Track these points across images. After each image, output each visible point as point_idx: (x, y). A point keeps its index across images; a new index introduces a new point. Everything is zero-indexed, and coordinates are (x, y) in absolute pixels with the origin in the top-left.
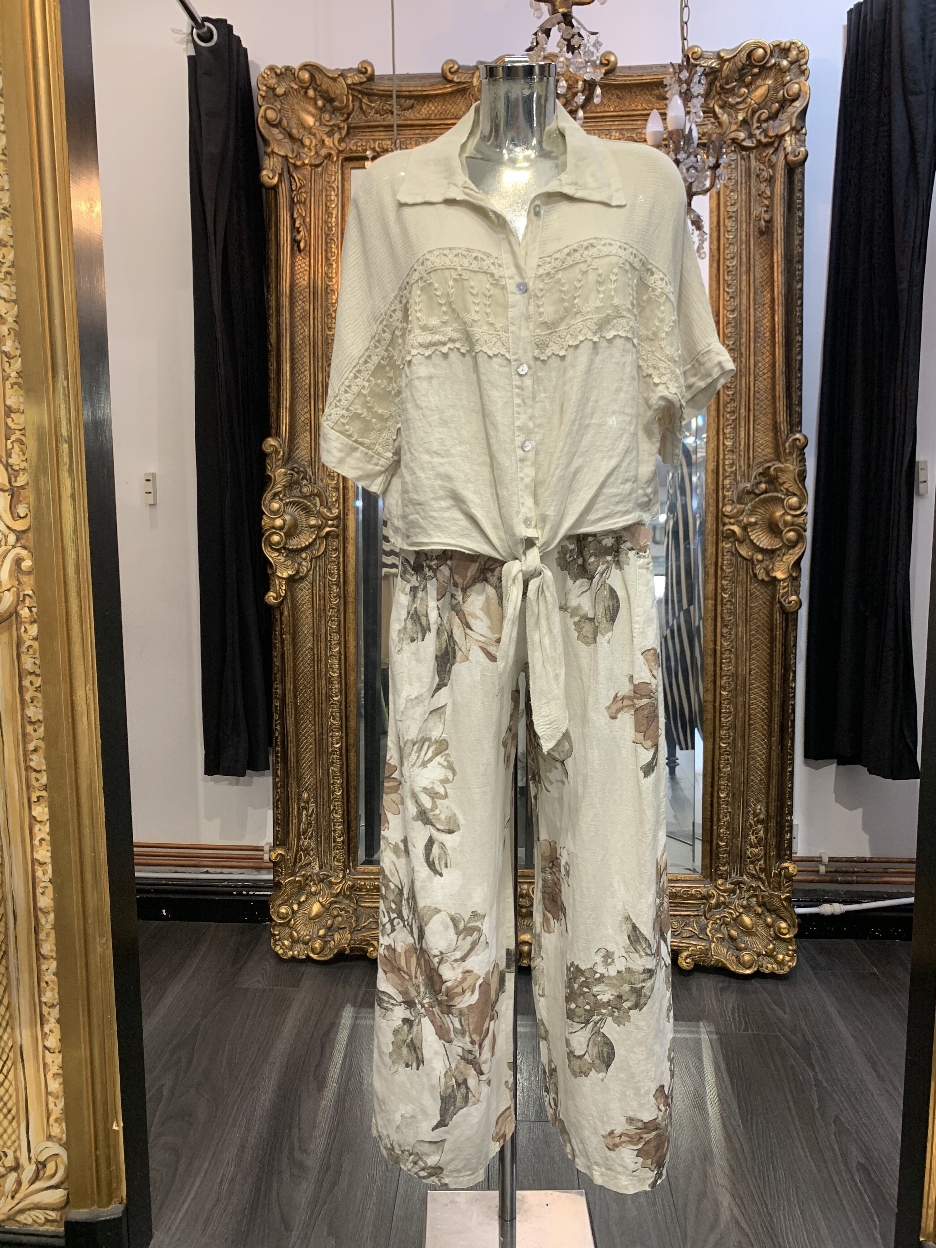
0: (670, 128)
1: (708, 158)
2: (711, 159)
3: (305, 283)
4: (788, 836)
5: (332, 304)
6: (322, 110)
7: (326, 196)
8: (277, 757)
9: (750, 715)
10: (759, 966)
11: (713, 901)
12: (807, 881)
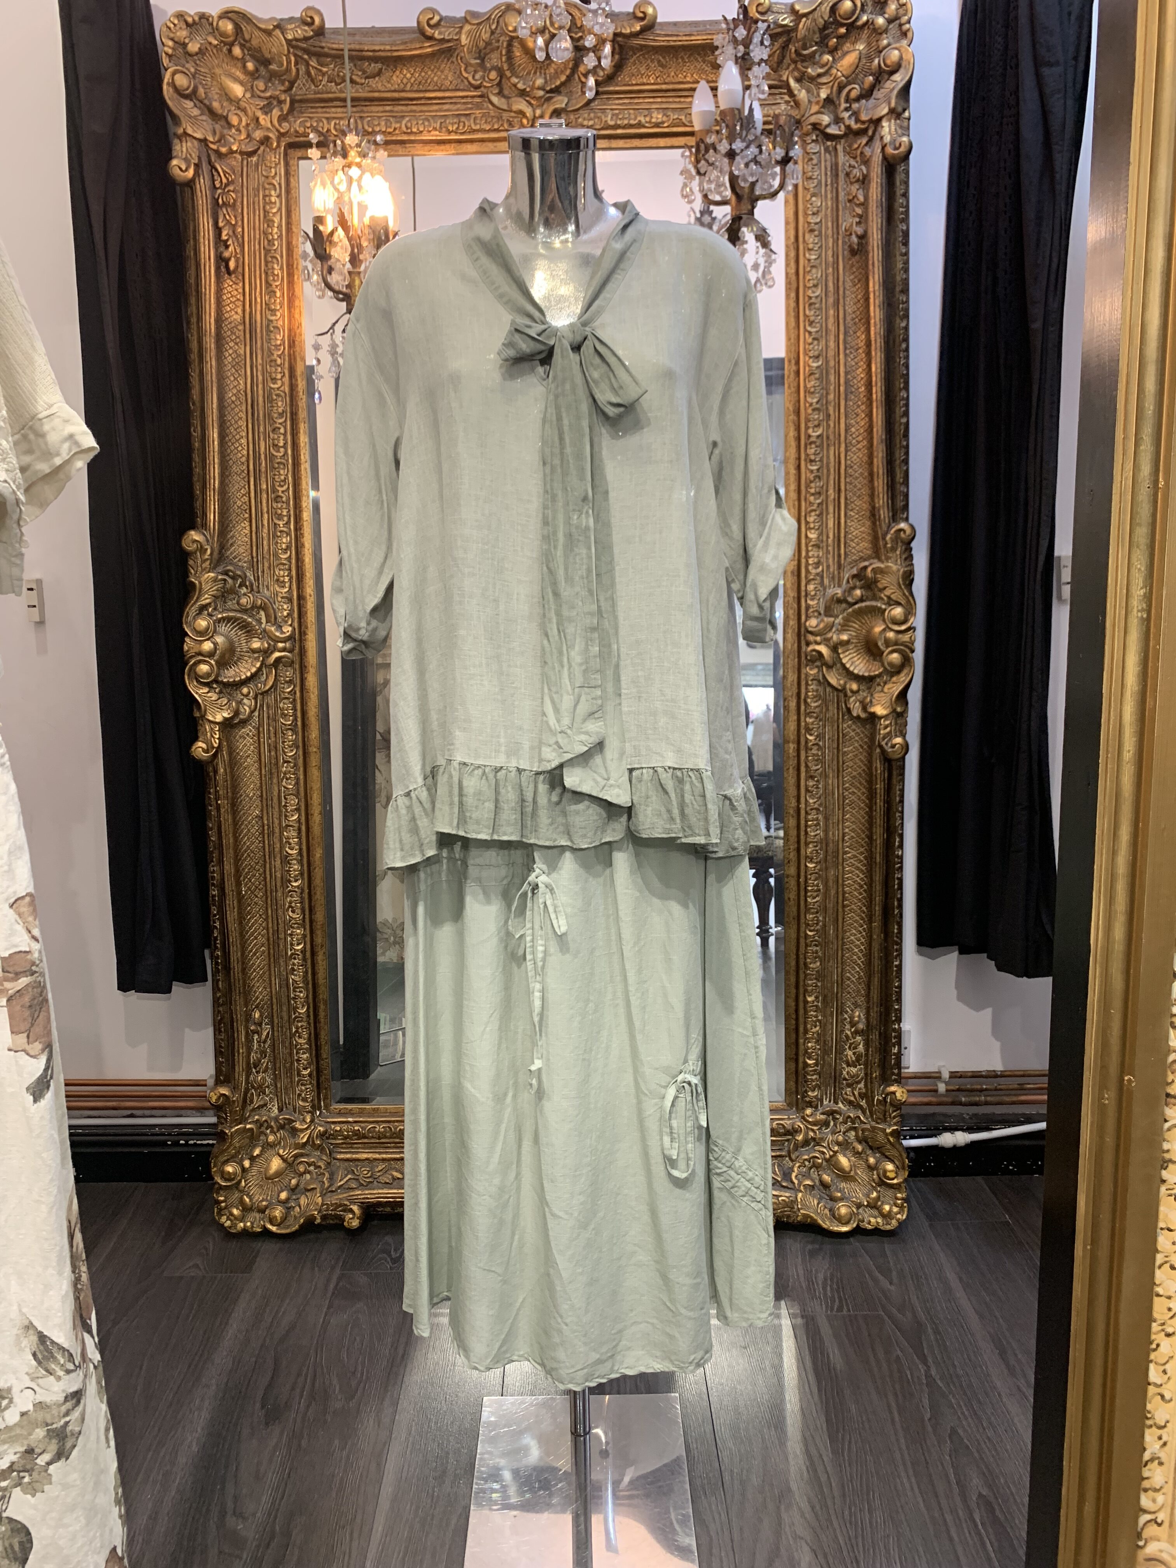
0: (723, 107)
1: (774, 148)
2: (778, 150)
3: (238, 317)
4: (895, 1050)
5: (276, 346)
6: (254, 75)
7: (265, 196)
8: (217, 963)
9: (844, 893)
10: (859, 1221)
11: (800, 1138)
12: (923, 1104)
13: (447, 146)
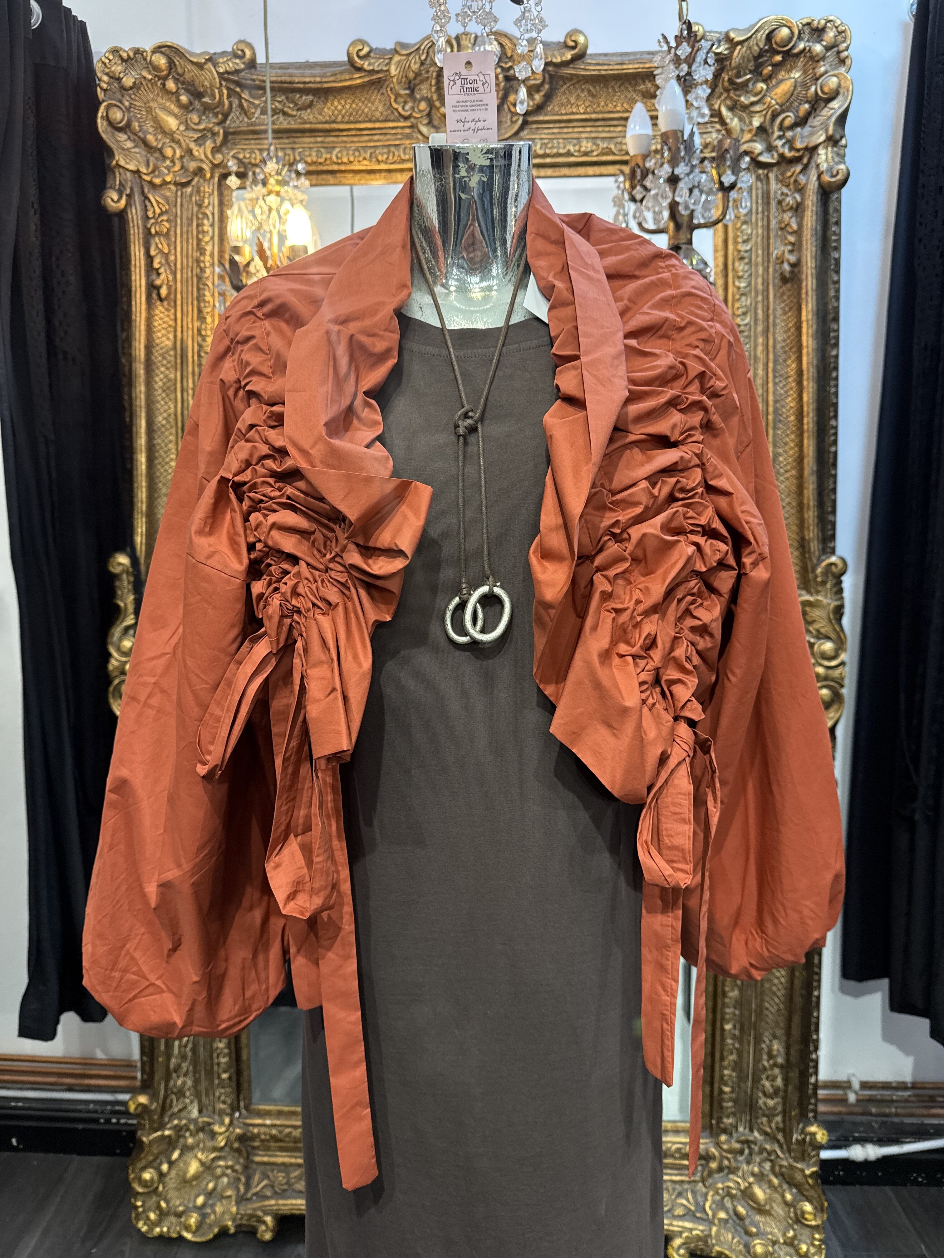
0: (663, 129)
2: (729, 174)
6: (187, 108)
7: (198, 226)
11: (714, 1165)
12: (833, 1113)
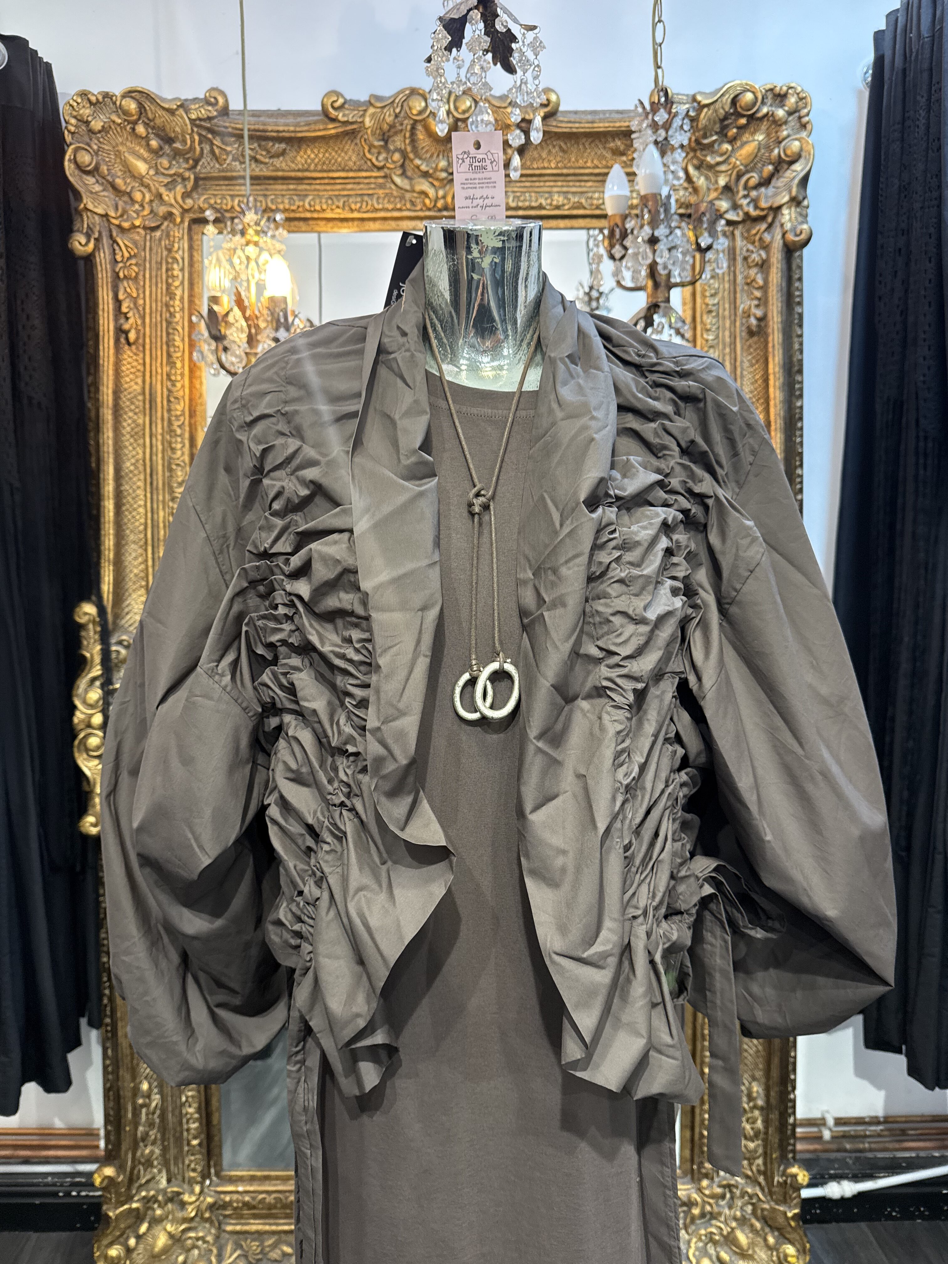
0: (642, 192)
3: (138, 388)
5: (176, 416)
6: (157, 153)
7: (167, 270)
11: (696, 1211)
12: (808, 1151)
13: (350, 223)
